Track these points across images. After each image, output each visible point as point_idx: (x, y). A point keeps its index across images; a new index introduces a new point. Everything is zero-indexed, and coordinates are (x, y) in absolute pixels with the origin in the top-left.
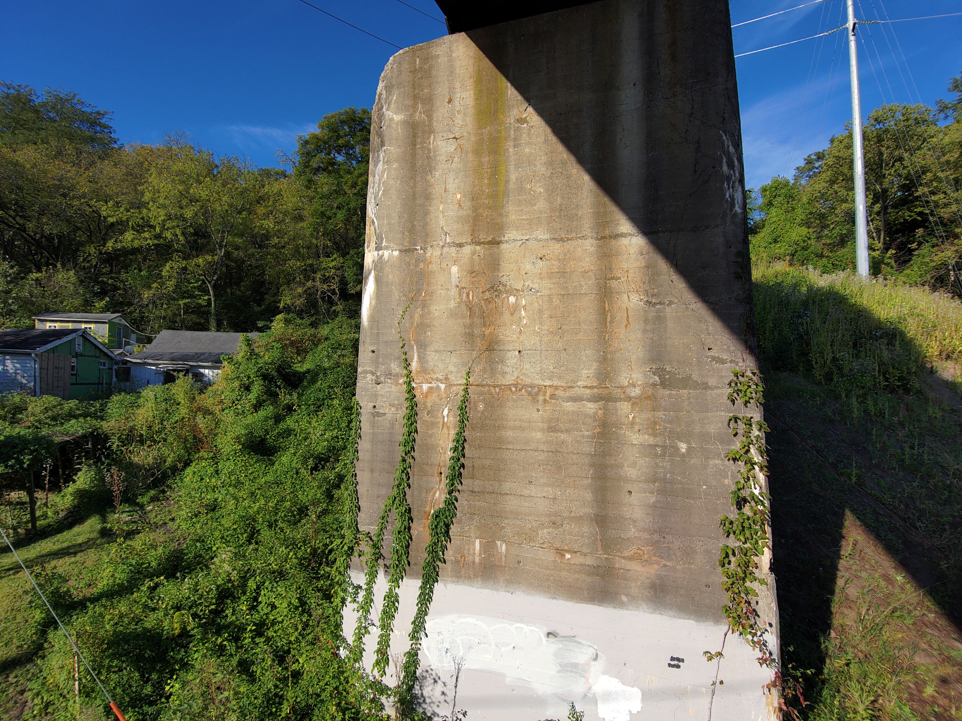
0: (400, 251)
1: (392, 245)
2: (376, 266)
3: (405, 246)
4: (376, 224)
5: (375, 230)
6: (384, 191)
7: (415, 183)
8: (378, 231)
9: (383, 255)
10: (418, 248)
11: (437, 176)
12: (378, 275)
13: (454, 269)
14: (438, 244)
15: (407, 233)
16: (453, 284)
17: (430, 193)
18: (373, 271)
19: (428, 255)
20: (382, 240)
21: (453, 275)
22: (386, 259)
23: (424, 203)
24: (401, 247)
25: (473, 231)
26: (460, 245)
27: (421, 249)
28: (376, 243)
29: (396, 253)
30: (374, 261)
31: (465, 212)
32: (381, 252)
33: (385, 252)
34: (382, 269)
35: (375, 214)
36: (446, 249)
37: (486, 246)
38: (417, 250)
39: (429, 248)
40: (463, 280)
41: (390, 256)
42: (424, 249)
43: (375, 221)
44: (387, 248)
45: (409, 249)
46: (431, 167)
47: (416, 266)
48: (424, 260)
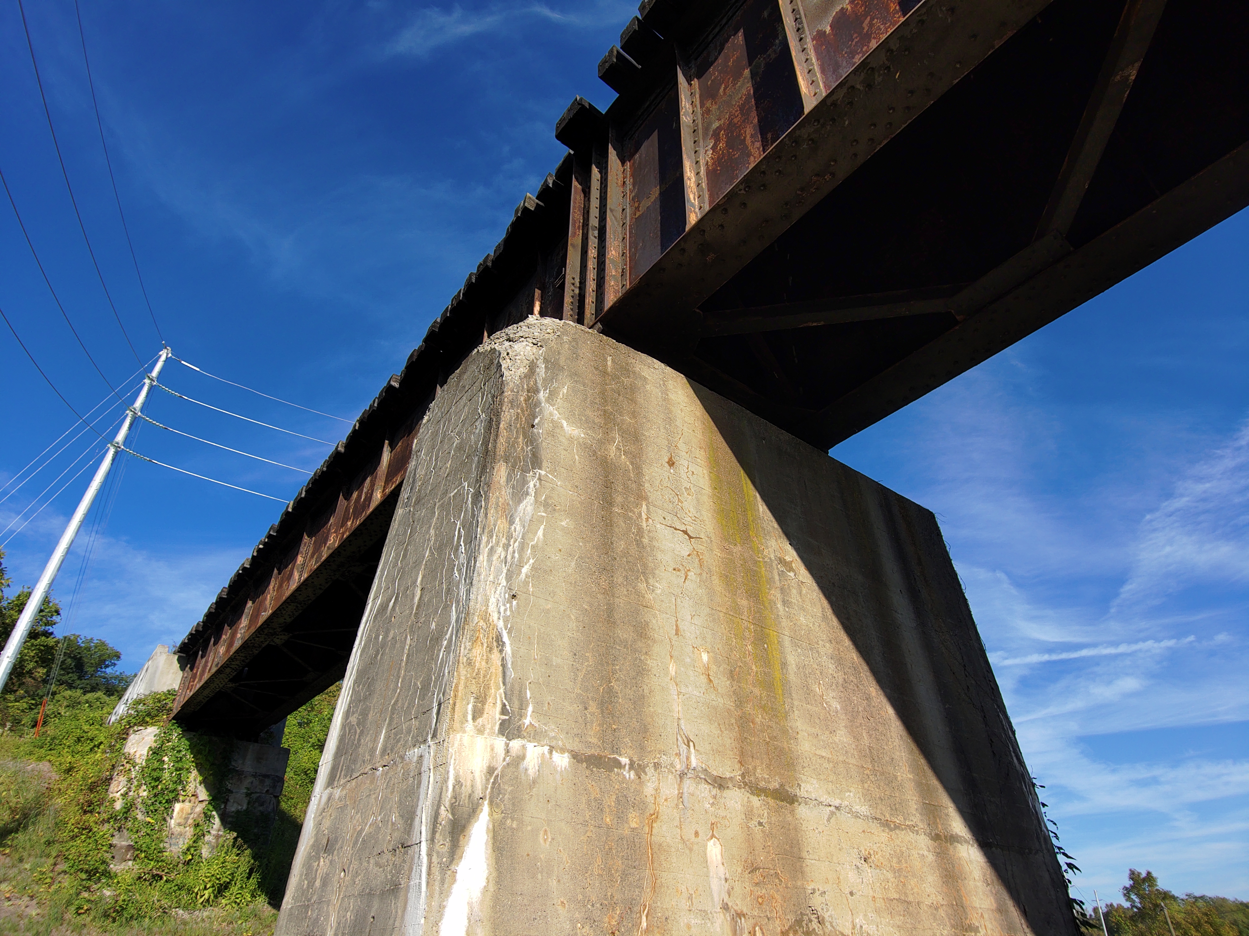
0: (575, 756)
1: (552, 730)
2: (496, 790)
3: (589, 745)
4: (508, 649)
5: (504, 666)
6: (534, 568)
7: (612, 585)
8: (511, 674)
9: (521, 758)
10: (624, 760)
11: (659, 592)
12: (502, 823)
13: (714, 850)
14: (672, 765)
15: (593, 707)
16: (716, 899)
17: (647, 624)
18: (486, 808)
19: (649, 789)
20: (523, 706)
21: (712, 869)
22: (532, 772)
23: (635, 641)
24: (576, 746)
25: (742, 753)
26: (720, 783)
27: (632, 766)
28: (504, 711)
29: (562, 761)
30: (491, 770)
31: (721, 700)
32: (516, 744)
33: (530, 746)
34: (516, 804)
35: (506, 621)
36: (689, 785)
37: (771, 801)
38: (619, 765)
39: (650, 770)
40: (738, 889)
41: (544, 763)
42: (638, 768)
43: (506, 638)
44: (536, 735)
45: (600, 757)
46: (645, 566)
47: (621, 818)
48: (640, 805)
